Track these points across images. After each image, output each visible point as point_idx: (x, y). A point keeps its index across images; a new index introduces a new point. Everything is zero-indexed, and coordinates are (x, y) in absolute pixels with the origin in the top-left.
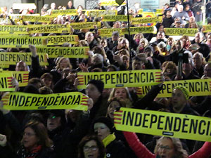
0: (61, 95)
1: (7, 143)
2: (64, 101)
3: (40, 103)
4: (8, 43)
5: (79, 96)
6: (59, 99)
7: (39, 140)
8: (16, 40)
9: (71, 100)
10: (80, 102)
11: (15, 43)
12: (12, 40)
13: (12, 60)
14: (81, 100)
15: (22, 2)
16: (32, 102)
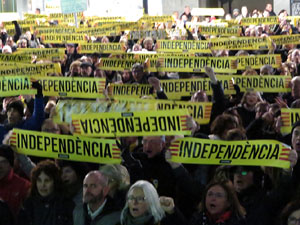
0: (252, 142)
1: (175, 208)
2: (255, 152)
3: (221, 155)
4: (182, 65)
5: (277, 146)
6: (249, 149)
7: (229, 205)
8: (193, 62)
9: (265, 152)
10: (279, 156)
11: (192, 65)
12: (188, 62)
13: (184, 89)
14: (280, 151)
15: (200, 6)
16: (212, 152)
